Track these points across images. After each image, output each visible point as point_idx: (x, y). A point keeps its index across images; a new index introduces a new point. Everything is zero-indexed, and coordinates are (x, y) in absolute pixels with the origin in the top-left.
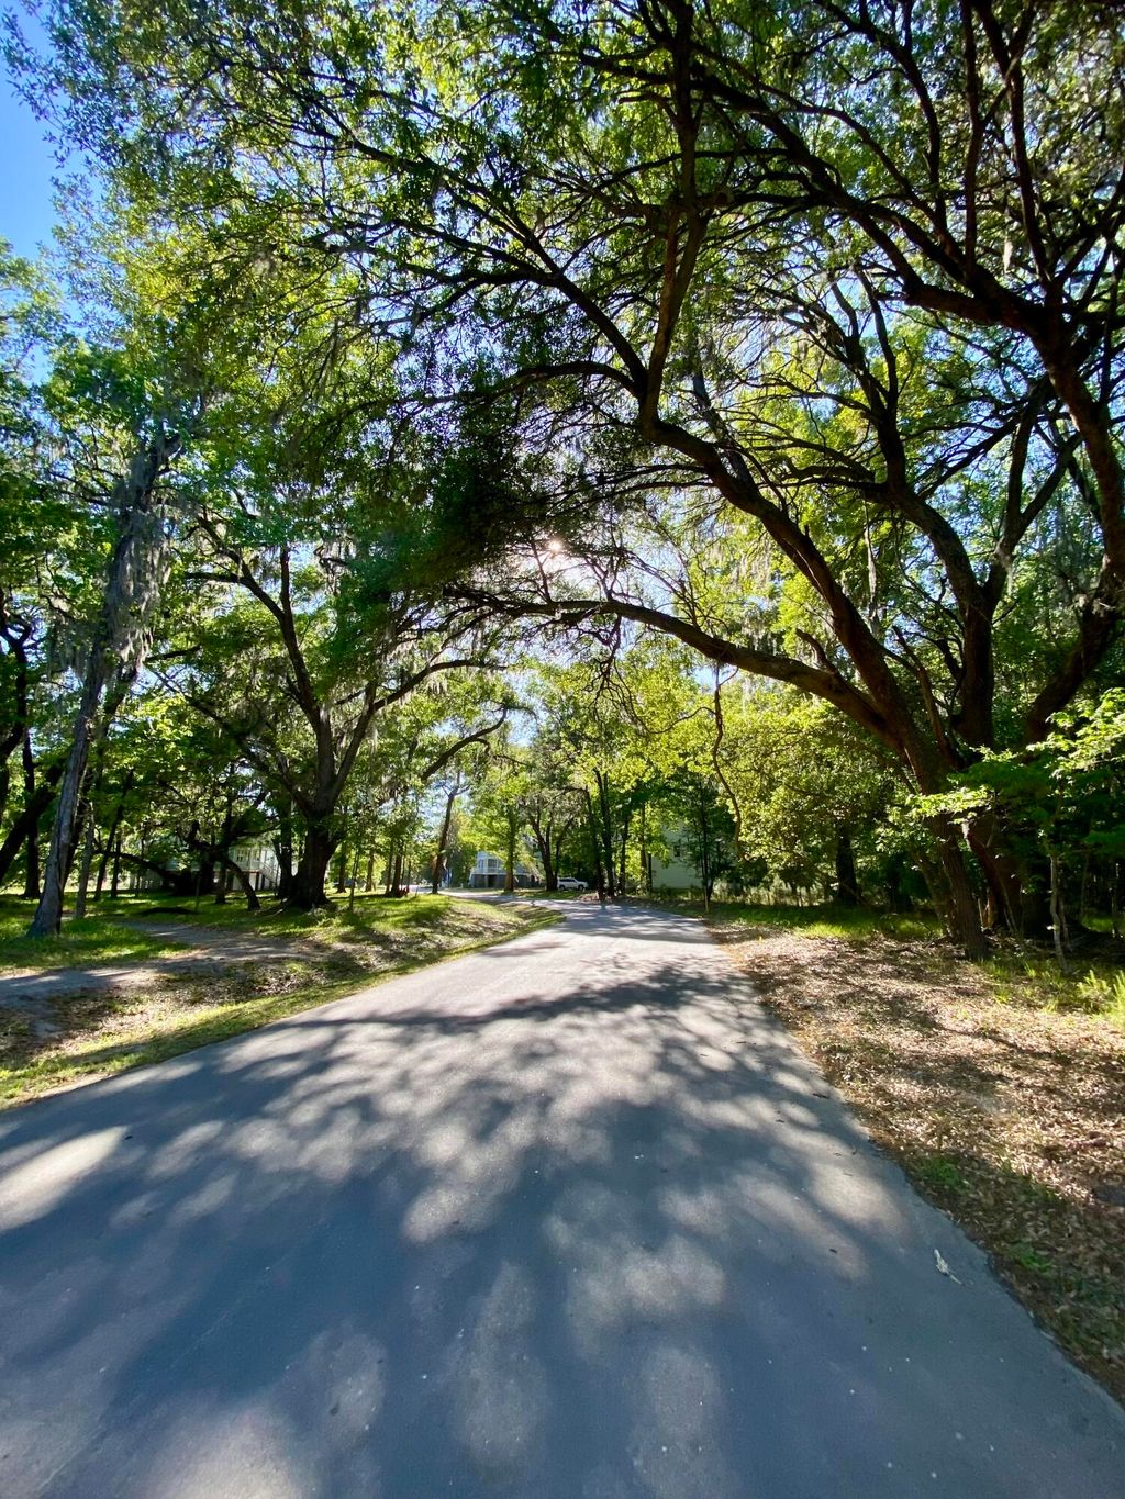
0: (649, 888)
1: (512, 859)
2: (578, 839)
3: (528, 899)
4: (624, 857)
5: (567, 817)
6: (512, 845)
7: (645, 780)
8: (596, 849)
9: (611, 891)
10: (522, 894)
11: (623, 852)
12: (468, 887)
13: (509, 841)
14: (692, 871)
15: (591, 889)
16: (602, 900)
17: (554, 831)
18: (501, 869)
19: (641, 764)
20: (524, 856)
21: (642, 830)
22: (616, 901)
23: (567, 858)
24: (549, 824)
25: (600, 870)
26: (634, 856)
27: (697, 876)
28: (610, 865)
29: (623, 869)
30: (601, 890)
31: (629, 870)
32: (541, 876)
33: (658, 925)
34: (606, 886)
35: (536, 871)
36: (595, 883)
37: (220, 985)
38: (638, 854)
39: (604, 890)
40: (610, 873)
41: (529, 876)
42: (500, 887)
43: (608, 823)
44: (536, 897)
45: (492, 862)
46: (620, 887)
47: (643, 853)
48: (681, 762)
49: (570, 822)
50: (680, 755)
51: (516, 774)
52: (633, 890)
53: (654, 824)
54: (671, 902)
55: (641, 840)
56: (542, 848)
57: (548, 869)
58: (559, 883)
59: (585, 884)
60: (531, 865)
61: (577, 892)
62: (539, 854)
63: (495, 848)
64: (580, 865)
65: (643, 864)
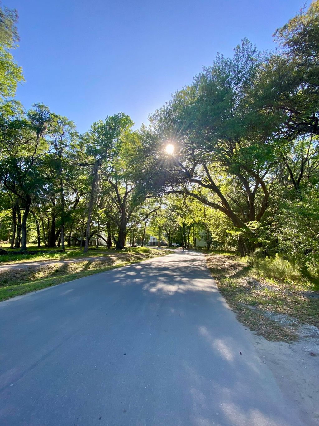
0: (195, 246)
1: (160, 238)
2: (177, 234)
3: (165, 248)
4: (189, 239)
5: (174, 228)
6: (160, 235)
7: (192, 223)
8: (182, 237)
9: (185, 247)
10: (163, 247)
11: (189, 237)
12: (148, 245)
13: (159, 234)
14: (205, 242)
15: (180, 246)
16: (183, 249)
17: (171, 231)
18: (157, 241)
19: (192, 220)
20: (163, 238)
21: (193, 232)
22: (187, 249)
23: (174, 238)
24: (170, 230)
25: (183, 242)
26: (191, 238)
27: (206, 244)
28: (185, 240)
29: (188, 241)
30: (183, 247)
31: (190, 242)
32: (167, 243)
33: (196, 254)
34: (184, 245)
35: (166, 242)
36: (181, 245)
37: (124, 259)
38: (192, 238)
39: (184, 246)
40: (185, 242)
41: (164, 243)
42: (157, 245)
43: (185, 230)
44: (166, 248)
45: (154, 239)
46: (188, 246)
47: (194, 237)
48: (200, 220)
49: (175, 229)
50: (200, 218)
51: (163, 219)
52: (191, 247)
53: (196, 230)
54: (200, 250)
55: (193, 234)
56: (168, 235)
57: (169, 241)
58: (172, 245)
59: (179, 245)
60: (165, 240)
61: (177, 247)
62: (167, 237)
63: (155, 235)
64: (177, 240)
65: (194, 240)
